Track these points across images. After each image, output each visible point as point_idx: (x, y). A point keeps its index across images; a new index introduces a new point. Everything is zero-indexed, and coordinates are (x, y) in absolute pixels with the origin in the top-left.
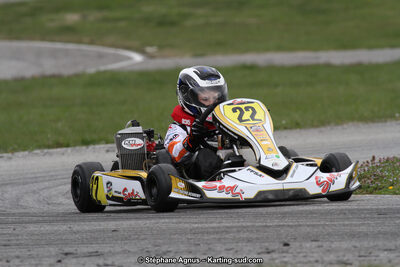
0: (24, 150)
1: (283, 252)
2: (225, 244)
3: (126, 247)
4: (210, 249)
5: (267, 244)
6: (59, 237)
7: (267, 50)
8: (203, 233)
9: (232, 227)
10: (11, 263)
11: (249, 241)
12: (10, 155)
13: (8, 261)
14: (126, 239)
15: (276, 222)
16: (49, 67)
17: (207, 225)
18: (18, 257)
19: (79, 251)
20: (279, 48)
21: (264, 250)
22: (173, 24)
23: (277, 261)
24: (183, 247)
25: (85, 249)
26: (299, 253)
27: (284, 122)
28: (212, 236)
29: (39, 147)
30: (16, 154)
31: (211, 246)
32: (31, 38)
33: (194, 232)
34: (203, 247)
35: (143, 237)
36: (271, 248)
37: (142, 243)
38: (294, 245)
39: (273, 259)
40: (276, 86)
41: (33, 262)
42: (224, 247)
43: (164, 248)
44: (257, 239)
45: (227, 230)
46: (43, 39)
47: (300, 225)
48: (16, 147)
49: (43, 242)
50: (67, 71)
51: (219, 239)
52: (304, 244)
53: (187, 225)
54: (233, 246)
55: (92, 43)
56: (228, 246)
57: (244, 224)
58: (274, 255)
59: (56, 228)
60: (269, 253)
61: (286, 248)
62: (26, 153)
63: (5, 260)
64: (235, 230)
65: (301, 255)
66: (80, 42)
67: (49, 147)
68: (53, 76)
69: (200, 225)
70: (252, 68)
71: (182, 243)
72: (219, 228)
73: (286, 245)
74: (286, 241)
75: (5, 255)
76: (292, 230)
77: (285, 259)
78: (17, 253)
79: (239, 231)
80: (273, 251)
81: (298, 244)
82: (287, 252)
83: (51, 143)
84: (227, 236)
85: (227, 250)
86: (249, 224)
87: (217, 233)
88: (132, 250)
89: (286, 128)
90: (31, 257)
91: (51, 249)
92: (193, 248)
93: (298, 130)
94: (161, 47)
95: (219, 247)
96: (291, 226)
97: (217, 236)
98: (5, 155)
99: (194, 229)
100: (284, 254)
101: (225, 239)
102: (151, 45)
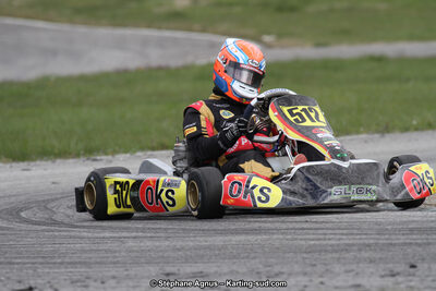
0: (126, 152)
1: (410, 275)
2: (344, 264)
3: (235, 267)
4: (327, 270)
5: (390, 266)
6: (161, 254)
7: (397, 39)
8: (320, 251)
9: (353, 245)
10: (106, 285)
11: (371, 262)
12: (110, 157)
13: (103, 283)
14: (234, 257)
15: (402, 239)
16: (155, 57)
17: (325, 242)
18: (114, 277)
19: (182, 272)
20: (411, 38)
21: (388, 272)
22: (293, 9)
23: (402, 286)
24: (297, 268)
25: (189, 269)
26: (428, 276)
27: (415, 122)
28: (330, 255)
29: (142, 149)
30: (117, 156)
31: (329, 267)
32: (136, 25)
33: (310, 250)
34: (320, 268)
35: (253, 255)
36: (396, 270)
37: (253, 262)
38: (422, 267)
39: (398, 283)
40: (408, 80)
41: (131, 284)
42: (343, 269)
43: (277, 269)
44: (381, 259)
45: (347, 248)
46: (149, 26)
47: (429, 244)
48: (117, 148)
49: (143, 260)
50: (174, 63)
51: (339, 259)
52: (432, 266)
53: (303, 242)
54: (354, 267)
55: (204, 30)
56: (348, 267)
57: (366, 242)
58: (400, 279)
59: (157, 244)
60: (393, 276)
61: (412, 270)
62: (128, 155)
63: (99, 282)
64: (355, 248)
65: (430, 278)
66: (190, 30)
67: (153, 149)
68: (160, 68)
69: (317, 242)
70: (380, 59)
71: (297, 262)
72: (338, 245)
73: (413, 266)
74: (413, 262)
75: (100, 275)
76: (420, 249)
77: (412, 284)
78: (113, 273)
79: (360, 250)
80: (398, 274)
81: (426, 265)
82: (414, 275)
83: (155, 144)
84: (347, 255)
85: (347, 272)
86: (372, 241)
87: (336, 251)
88: (240, 270)
89: (416, 129)
90: (128, 277)
91: (151, 268)
92: (309, 269)
93: (430, 132)
94: (280, 36)
95: (337, 268)
96: (419, 245)
97: (336, 255)
98: (104, 157)
99: (310, 246)
100: (410, 278)
101: (344, 258)
102: (269, 33)
